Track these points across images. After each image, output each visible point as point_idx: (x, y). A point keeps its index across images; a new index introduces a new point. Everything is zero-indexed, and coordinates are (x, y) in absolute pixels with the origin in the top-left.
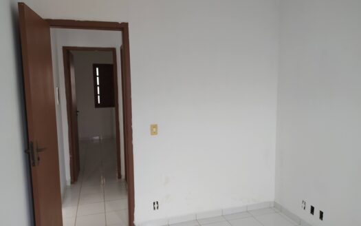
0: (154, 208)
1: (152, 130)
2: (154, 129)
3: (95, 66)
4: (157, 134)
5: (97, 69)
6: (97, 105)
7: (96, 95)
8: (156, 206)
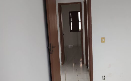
0: (103, 79)
1: (102, 40)
2: (103, 40)
3: (70, 13)
4: (104, 42)
5: (71, 14)
6: (71, 31)
7: (70, 26)
8: (104, 78)
